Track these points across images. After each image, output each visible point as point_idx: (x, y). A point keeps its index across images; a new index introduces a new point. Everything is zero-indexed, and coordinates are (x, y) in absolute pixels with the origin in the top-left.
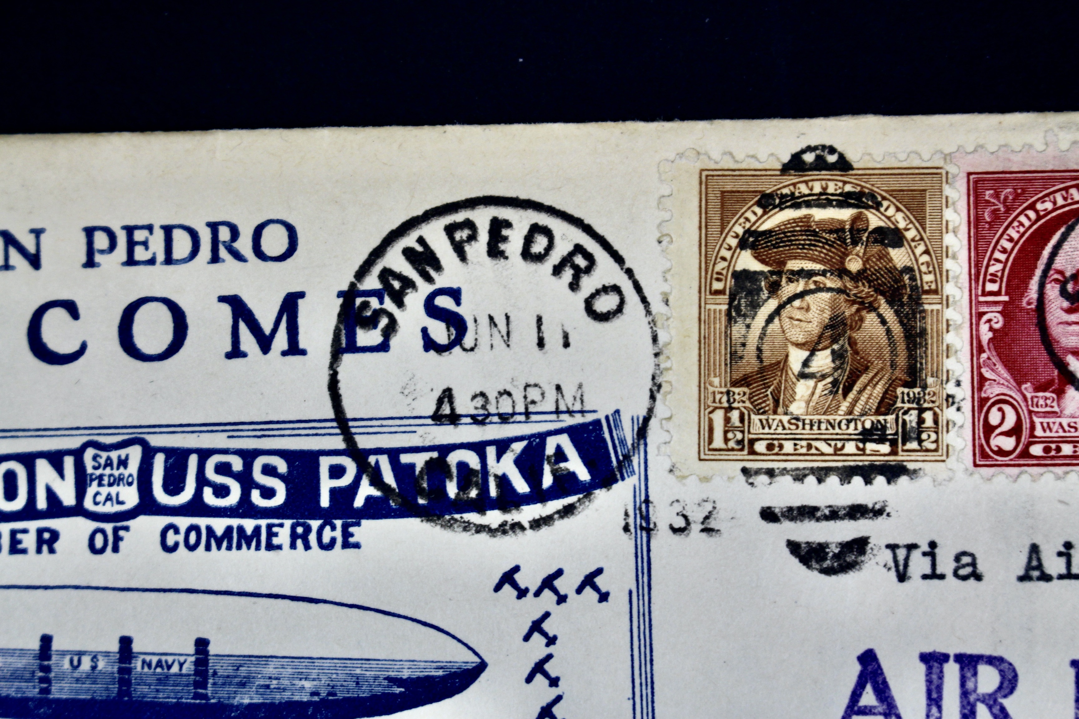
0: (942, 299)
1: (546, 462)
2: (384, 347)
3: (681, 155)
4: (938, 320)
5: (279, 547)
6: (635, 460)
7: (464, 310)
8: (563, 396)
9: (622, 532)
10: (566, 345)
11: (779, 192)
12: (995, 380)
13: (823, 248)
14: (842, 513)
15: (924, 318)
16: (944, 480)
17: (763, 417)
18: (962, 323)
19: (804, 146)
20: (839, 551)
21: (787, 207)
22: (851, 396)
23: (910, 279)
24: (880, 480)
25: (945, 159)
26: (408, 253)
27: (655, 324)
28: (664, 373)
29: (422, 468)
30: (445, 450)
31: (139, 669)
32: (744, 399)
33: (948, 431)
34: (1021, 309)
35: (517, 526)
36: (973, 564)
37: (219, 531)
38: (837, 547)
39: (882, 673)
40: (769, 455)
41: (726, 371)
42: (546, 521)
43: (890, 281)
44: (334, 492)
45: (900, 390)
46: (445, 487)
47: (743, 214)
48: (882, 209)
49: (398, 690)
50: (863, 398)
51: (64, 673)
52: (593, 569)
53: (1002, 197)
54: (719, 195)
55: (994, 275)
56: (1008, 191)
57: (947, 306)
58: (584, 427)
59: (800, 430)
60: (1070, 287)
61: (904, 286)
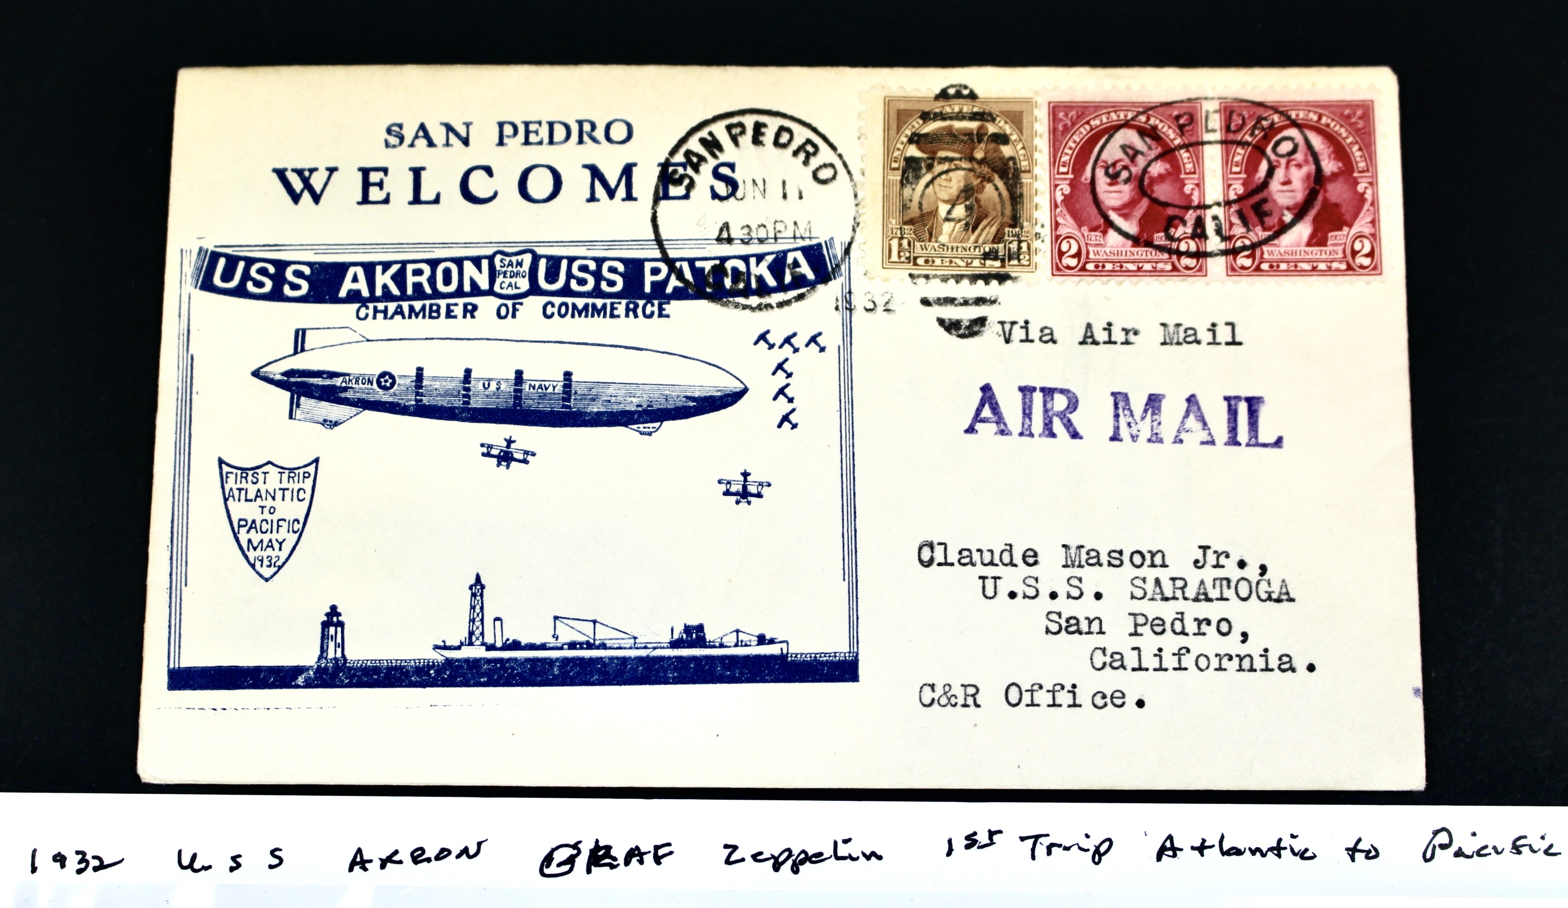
0: (1033, 176)
1: (787, 268)
2: (686, 197)
3: (873, 88)
4: (1030, 189)
5: (618, 316)
6: (843, 267)
7: (737, 176)
8: (798, 228)
9: (834, 310)
10: (801, 197)
11: (933, 111)
12: (1065, 225)
13: (960, 144)
14: (971, 302)
15: (1022, 187)
16: (1034, 283)
17: (923, 244)
18: (1045, 190)
19: (949, 84)
20: (969, 325)
22: (977, 232)
23: (1013, 163)
24: (994, 283)
25: (1035, 94)
26: (703, 141)
27: (856, 187)
28: (862, 216)
29: (709, 270)
30: (723, 260)
32: (911, 232)
33: (1036, 254)
34: (1081, 183)
36: (1052, 334)
37: (580, 307)
38: (967, 322)
39: (995, 398)
40: (926, 266)
41: (899, 216)
42: (787, 303)
43: (1001, 165)
44: (653, 284)
45: (1007, 229)
46: (723, 282)
47: (911, 123)
48: (997, 122)
49: (692, 404)
50: (984, 234)
51: (478, 392)
52: (816, 332)
53: (1070, 117)
54: (896, 112)
55: (1065, 162)
56: (1073, 113)
57: (1036, 180)
58: (811, 247)
59: (945, 252)
60: (1111, 171)
61: (1009, 168)
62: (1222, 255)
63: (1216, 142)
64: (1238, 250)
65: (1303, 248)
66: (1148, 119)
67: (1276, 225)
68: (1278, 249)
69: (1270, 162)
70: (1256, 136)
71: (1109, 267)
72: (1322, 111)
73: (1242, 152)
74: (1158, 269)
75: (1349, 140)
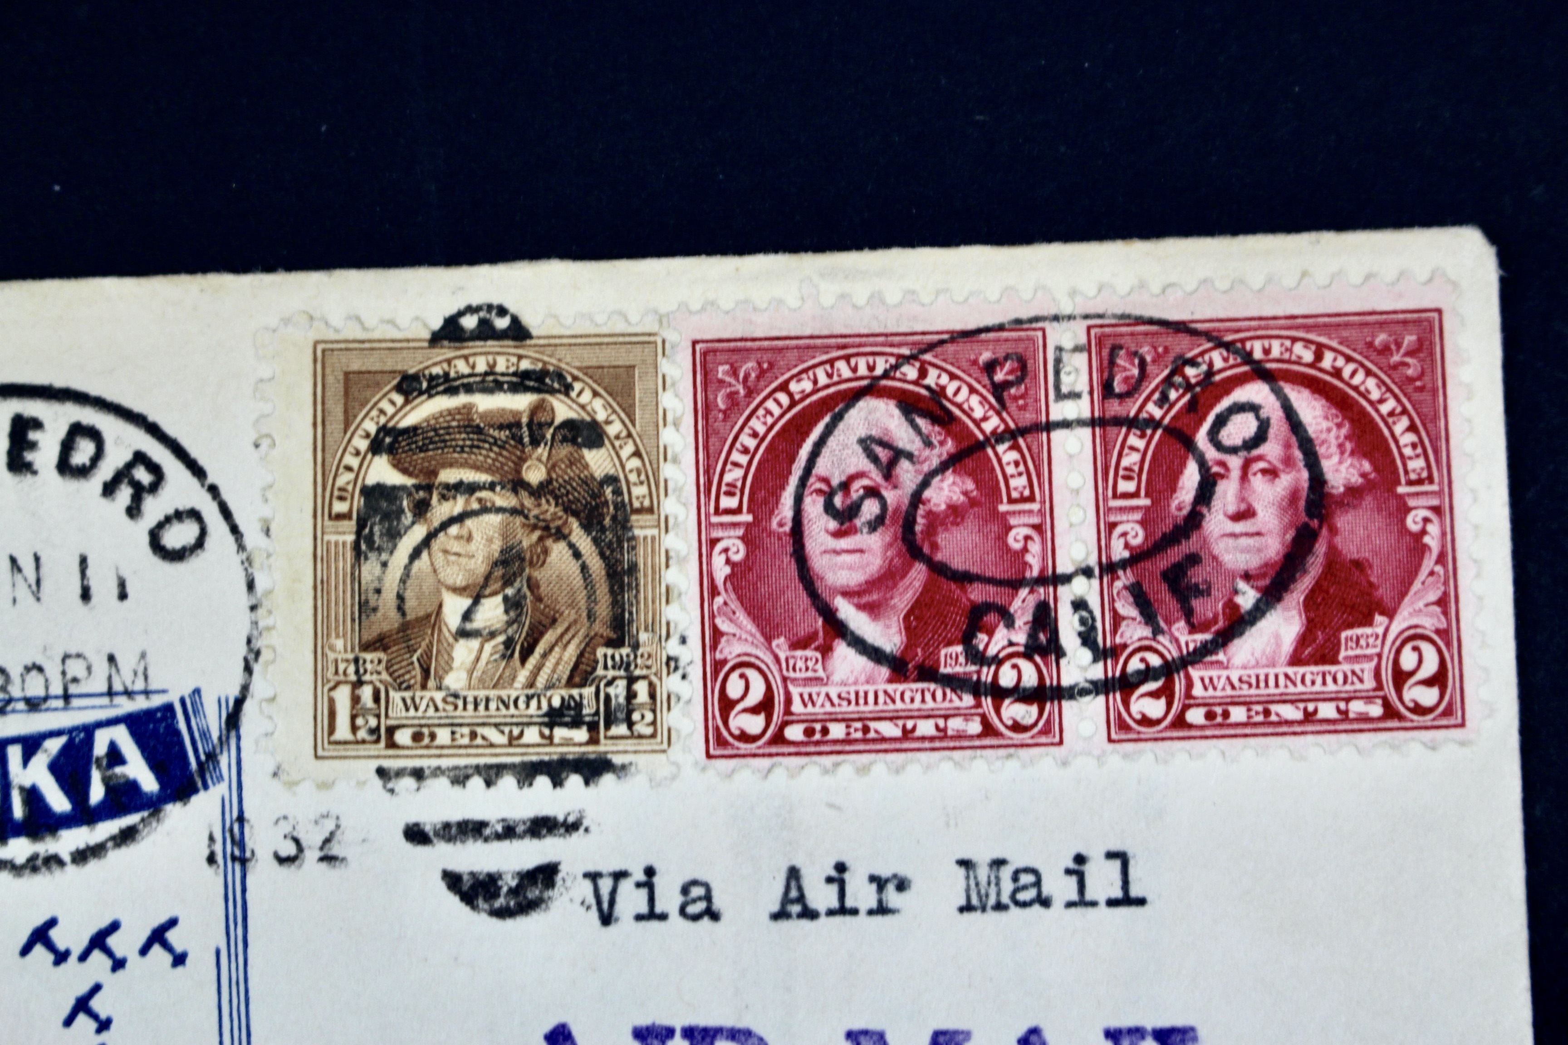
0: (659, 520)
1: (94, 767)
3: (286, 321)
4: (653, 551)
6: (223, 760)
8: (118, 670)
9: (205, 864)
10: (123, 596)
11: (427, 372)
12: (734, 635)
13: (491, 450)
14: (520, 829)
15: (634, 548)
16: (666, 778)
17: (408, 695)
18: (688, 554)
19: (462, 305)
20: (518, 886)
21: (438, 393)
22: (532, 661)
23: (614, 492)
24: (574, 781)
25: (661, 322)
27: (250, 564)
28: (265, 634)
32: (379, 668)
33: (669, 709)
34: (770, 533)
35: (53, 861)
36: (708, 898)
38: (513, 878)
40: (416, 748)
41: (353, 630)
42: (95, 851)
43: (586, 495)
45: (600, 652)
47: (376, 404)
48: (573, 394)
50: (550, 664)
52: (162, 919)
53: (741, 375)
54: (341, 377)
55: (731, 485)
56: (749, 366)
57: (667, 531)
58: (149, 714)
59: (460, 712)
60: (838, 501)
61: (606, 503)
62: (1097, 694)
63: (1081, 423)
64: (1133, 680)
65: (1281, 670)
66: (923, 373)
67: (1221, 617)
68: (1224, 673)
69: (1203, 465)
70: (1172, 406)
71: (837, 731)
72: (1323, 340)
73: (1141, 444)
74: (950, 733)
75: (1385, 408)
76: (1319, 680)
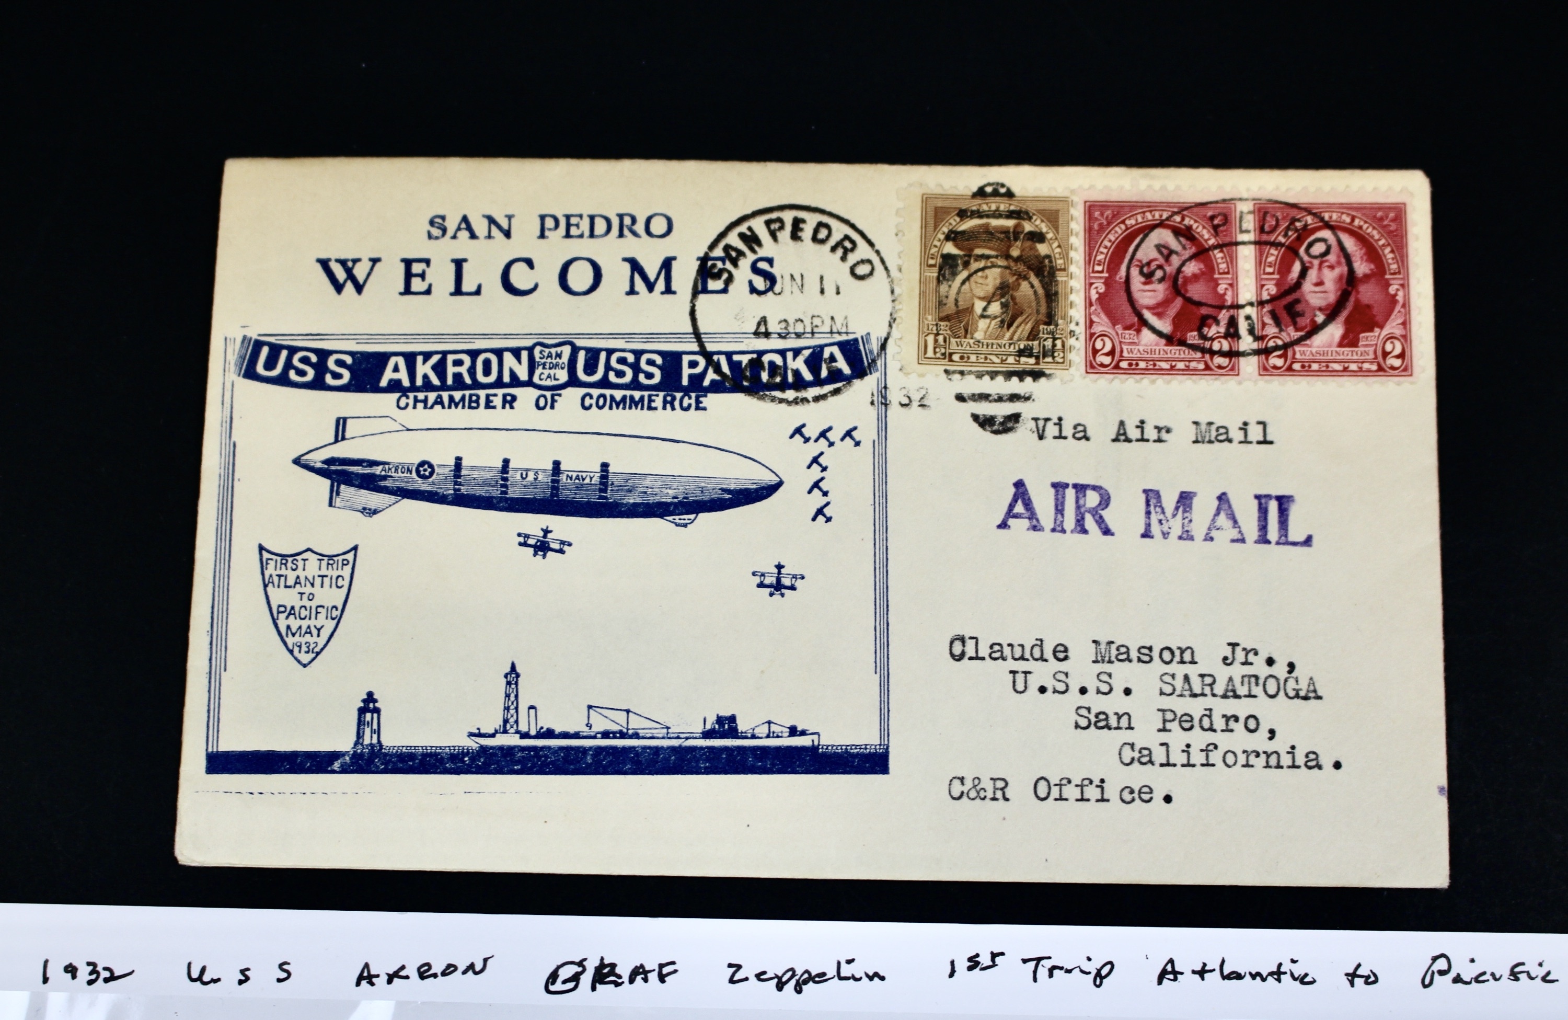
0: (1068, 274)
1: (823, 362)
2: (725, 291)
3: (911, 185)
4: (1065, 287)
5: (656, 409)
6: (879, 363)
7: (775, 271)
8: (835, 323)
9: (870, 405)
10: (838, 293)
11: (970, 209)
12: (1099, 323)
13: (997, 242)
14: (1005, 398)
15: (1057, 285)
16: (1068, 380)
18: (1080, 289)
19: (986, 182)
20: (1003, 421)
21: (975, 218)
22: (1012, 329)
24: (1029, 380)
25: (1071, 193)
26: (742, 236)
27: (893, 283)
28: (898, 312)
29: (746, 364)
30: (761, 353)
31: (564, 480)
32: (947, 328)
33: (1070, 352)
35: (805, 400)
36: (1085, 431)
37: (618, 398)
38: (1001, 418)
39: (1028, 494)
40: (961, 362)
42: (823, 397)
43: (1037, 262)
44: (691, 377)
45: (1041, 327)
46: (760, 375)
47: (948, 221)
48: (1033, 220)
49: (727, 496)
50: (1019, 331)
51: (516, 482)
52: (851, 426)
53: (1105, 216)
54: (933, 209)
55: (1100, 261)
56: (1108, 213)
57: (1071, 278)
58: (848, 342)
60: (1145, 270)
61: (1045, 266)
62: (1255, 355)
63: (1250, 243)
64: (1270, 350)
65: (1335, 349)
66: (1183, 219)
67: (1308, 326)
68: (1310, 349)
69: (1303, 263)
70: (1289, 237)
71: (1142, 365)
72: (1354, 213)
73: (1275, 253)
74: (1191, 368)
75: (1381, 243)
76: (1350, 354)
